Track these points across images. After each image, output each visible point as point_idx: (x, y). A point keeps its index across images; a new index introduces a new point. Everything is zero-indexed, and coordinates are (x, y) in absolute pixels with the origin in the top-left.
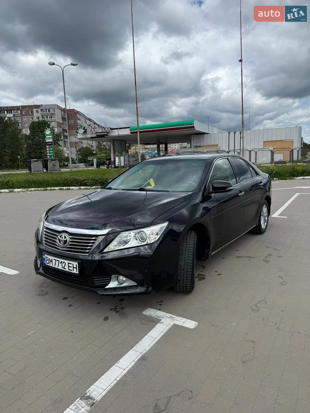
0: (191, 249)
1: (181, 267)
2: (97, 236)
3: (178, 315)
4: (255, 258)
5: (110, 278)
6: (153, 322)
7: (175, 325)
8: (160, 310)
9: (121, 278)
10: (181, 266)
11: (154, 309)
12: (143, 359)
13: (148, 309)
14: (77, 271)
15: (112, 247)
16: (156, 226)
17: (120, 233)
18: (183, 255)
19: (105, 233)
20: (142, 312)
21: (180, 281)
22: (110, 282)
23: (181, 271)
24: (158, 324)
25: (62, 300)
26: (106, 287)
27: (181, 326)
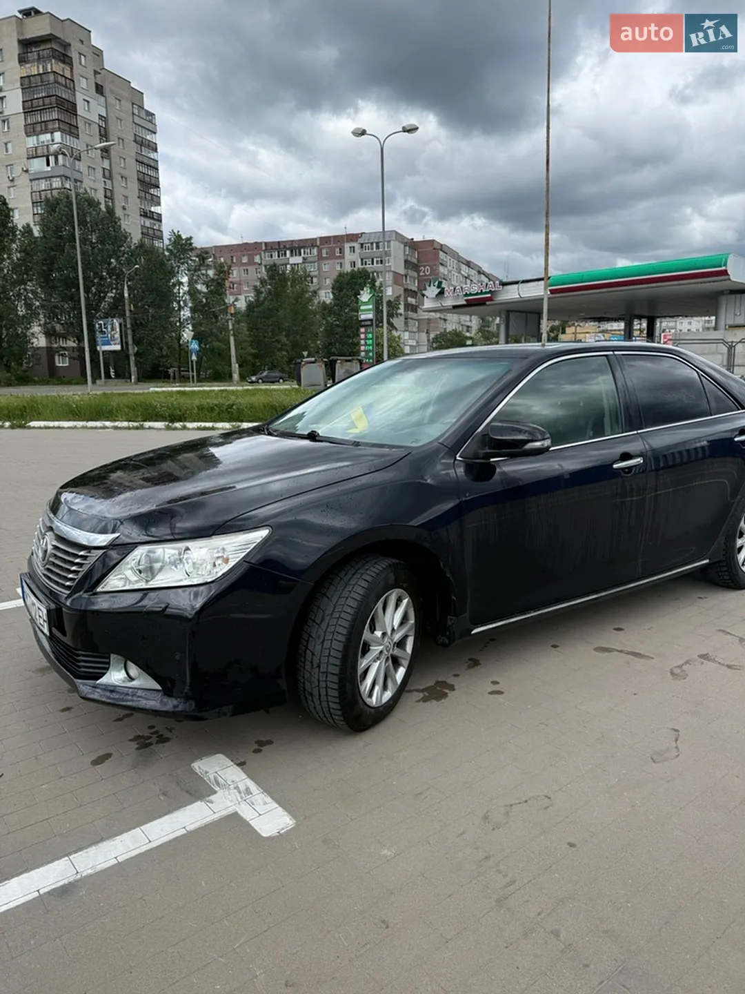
0: (349, 610)
1: (312, 659)
2: (89, 548)
3: (267, 790)
4: (653, 658)
5: (107, 660)
6: (190, 794)
7: (235, 816)
8: (240, 764)
9: (132, 667)
10: (313, 654)
11: (228, 757)
12: (63, 892)
13: (217, 755)
14: (47, 631)
15: (114, 582)
16: (228, 538)
17: (136, 547)
18: (324, 626)
19: (104, 544)
20: (194, 760)
21: (311, 694)
22: (107, 669)
23: (312, 668)
26: (100, 681)
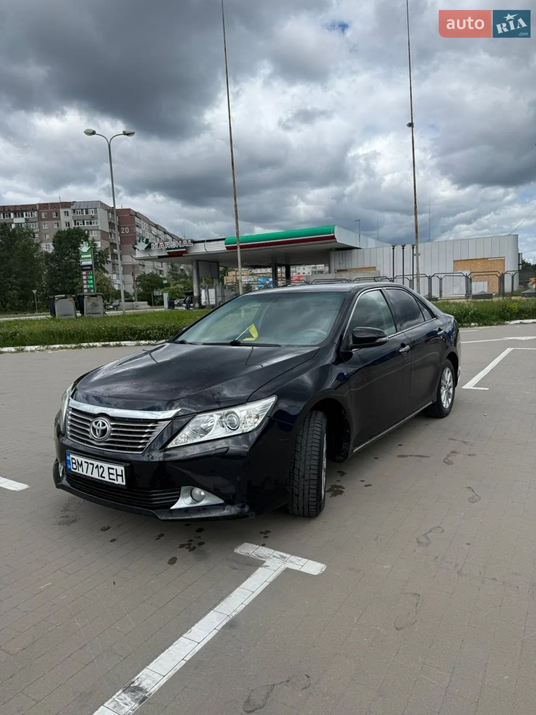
0: (317, 441)
1: (299, 473)
2: (156, 421)
3: (293, 554)
4: (429, 457)
5: (178, 492)
6: (250, 565)
7: (287, 570)
8: (263, 545)
9: (198, 491)
10: (299, 470)
11: (254, 544)
12: (232, 625)
13: (245, 544)
14: (123, 481)
15: (182, 439)
16: (255, 404)
17: (195, 416)
18: (303, 452)
19: (171, 417)
20: (233, 548)
21: (298, 495)
22: (178, 498)
23: (299, 479)
24: (260, 569)
25: (100, 531)
26: (172, 508)
27: (297, 571)
